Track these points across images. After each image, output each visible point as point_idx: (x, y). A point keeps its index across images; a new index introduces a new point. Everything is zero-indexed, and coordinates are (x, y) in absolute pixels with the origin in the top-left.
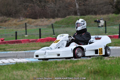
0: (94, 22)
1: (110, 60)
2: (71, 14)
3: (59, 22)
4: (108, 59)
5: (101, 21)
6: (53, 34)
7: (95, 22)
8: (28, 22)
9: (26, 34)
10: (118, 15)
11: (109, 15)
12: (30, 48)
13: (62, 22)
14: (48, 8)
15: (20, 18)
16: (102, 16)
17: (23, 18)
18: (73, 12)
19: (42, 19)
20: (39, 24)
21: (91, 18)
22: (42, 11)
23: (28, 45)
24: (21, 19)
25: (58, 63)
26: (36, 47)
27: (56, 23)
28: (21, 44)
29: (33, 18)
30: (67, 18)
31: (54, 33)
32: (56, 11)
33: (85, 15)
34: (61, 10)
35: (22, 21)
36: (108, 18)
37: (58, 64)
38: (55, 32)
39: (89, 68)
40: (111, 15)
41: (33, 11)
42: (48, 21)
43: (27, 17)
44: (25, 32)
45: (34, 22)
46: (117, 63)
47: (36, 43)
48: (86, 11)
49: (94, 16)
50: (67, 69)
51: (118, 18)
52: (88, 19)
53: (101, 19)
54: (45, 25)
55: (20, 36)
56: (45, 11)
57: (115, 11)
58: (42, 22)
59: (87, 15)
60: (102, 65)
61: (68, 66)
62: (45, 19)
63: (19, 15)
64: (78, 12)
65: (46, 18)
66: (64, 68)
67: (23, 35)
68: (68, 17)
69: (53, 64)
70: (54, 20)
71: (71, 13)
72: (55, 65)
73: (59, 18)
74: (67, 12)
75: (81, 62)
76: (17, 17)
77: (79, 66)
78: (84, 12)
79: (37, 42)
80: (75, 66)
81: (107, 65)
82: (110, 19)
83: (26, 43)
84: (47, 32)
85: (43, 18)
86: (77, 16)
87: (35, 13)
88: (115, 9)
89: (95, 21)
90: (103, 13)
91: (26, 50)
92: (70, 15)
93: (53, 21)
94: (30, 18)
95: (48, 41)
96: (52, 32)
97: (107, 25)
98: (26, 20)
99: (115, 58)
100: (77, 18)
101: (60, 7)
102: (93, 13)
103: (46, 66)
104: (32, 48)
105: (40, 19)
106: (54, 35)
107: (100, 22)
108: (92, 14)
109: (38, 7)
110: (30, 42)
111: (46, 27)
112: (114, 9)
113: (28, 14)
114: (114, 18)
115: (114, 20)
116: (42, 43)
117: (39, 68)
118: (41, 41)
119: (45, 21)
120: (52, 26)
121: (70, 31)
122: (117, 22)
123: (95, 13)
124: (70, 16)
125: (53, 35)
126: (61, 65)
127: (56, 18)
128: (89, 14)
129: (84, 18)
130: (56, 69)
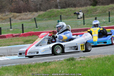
1: (80, 61)
2: (53, 7)
3: (41, 15)
4: (79, 59)
8: (13, 16)
9: (11, 28)
10: (95, 7)
11: (87, 7)
12: (13, 43)
13: (44, 15)
14: (31, 2)
15: (5, 13)
16: (80, 8)
17: (8, 13)
18: (54, 6)
19: (25, 13)
20: (23, 18)
21: (71, 11)
22: (26, 5)
23: (11, 40)
24: (7, 14)
26: (19, 42)
27: (39, 16)
28: (5, 39)
29: (17, 13)
30: (49, 11)
31: (37, 26)
32: (39, 5)
33: (65, 8)
34: (43, 4)
35: (7, 15)
36: (86, 10)
37: (31, 68)
39: (60, 71)
40: (89, 8)
41: (17, 5)
43: (12, 12)
44: (10, 27)
45: (18, 16)
46: (87, 64)
47: (19, 38)
48: (66, 5)
49: (73, 9)
51: (95, 9)
52: (68, 12)
53: (80, 11)
54: (29, 19)
55: (5, 30)
56: (29, 5)
57: (93, 3)
58: (26, 16)
59: (67, 8)
60: (73, 68)
61: (40, 70)
62: (28, 13)
63: (5, 10)
64: (59, 5)
65: (30, 12)
66: (36, 72)
67: (8, 29)
69: (27, 67)
71: (53, 6)
72: (29, 69)
73: (42, 12)
74: (49, 6)
75: (54, 65)
76: (3, 12)
77: (51, 69)
78: (64, 5)
79: (20, 36)
80: (48, 69)
81: (77, 67)
82: (88, 11)
83: (10, 38)
84: (30, 25)
85: (26, 12)
86: (58, 10)
87: (20, 7)
88: (92, 1)
89: (75, 13)
90: (81, 6)
91: (10, 45)
93: (36, 14)
94: (14, 12)
95: (30, 35)
96: (35, 25)
97: (85, 17)
98: (11, 14)
99: (85, 58)
100: (58, 11)
101: (42, 1)
102: (72, 5)
103: (20, 70)
104: (15, 43)
105: (24, 13)
106: (37, 28)
107: (79, 14)
108: (72, 7)
109: (22, 2)
110: (14, 37)
111: (29, 20)
112: (91, 1)
113: (12, 8)
114: (92, 10)
115: (92, 11)
117: (13, 73)
118: (23, 36)
119: (28, 15)
120: (34, 20)
121: (51, 24)
122: (94, 13)
123: (75, 6)
124: (51, 10)
127: (39, 11)
128: (69, 7)
129: (64, 10)
130: (29, 73)
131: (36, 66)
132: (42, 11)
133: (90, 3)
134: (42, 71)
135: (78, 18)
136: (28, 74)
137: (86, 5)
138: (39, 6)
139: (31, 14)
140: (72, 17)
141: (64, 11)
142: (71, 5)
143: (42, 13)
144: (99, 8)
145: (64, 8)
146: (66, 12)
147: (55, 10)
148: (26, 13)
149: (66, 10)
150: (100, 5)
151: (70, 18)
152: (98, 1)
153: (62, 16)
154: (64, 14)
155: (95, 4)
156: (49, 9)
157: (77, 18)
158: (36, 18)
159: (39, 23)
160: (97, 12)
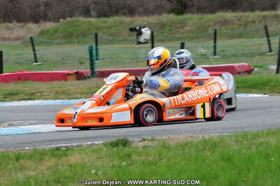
0: (128, 32)
1: (144, 147)
2: (77, 13)
3: (47, 31)
4: (141, 144)
5: (143, 30)
6: (33, 60)
7: (131, 33)
10: (180, 17)
11: (161, 17)
13: (56, 31)
16: (145, 18)
18: (80, 9)
19: (8, 24)
20: (3, 36)
21: (121, 23)
22: (10, 4)
25: (22, 158)
27: (42, 33)
30: (66, 23)
31: (35, 58)
32: (43, 5)
33: (108, 16)
34: (53, 4)
36: (159, 23)
37: (22, 161)
38: (38, 56)
39: (93, 172)
40: (167, 18)
42: (24, 28)
46: (159, 157)
48: (111, 8)
49: (127, 19)
50: (40, 176)
51: (181, 23)
52: (116, 26)
54: (17, 39)
56: (18, 6)
57: (175, 6)
58: (9, 32)
59: (113, 16)
60: (124, 163)
61: (45, 167)
62: (15, 24)
64: (93, 8)
65: (19, 21)
66: (34, 171)
68: (68, 19)
69: (11, 159)
70: (37, 25)
71: (77, 11)
72: (16, 163)
73: (50, 23)
74: (68, 9)
75: (78, 155)
77: (71, 166)
78: (106, 8)
80: (63, 166)
81: (136, 162)
82: (163, 26)
84: (20, 54)
85: (11, 22)
86: (89, 19)
88: (175, 2)
90: (148, 12)
92: (75, 16)
93: (34, 29)
95: (19, 80)
96: (33, 56)
97: (155, 40)
99: (156, 142)
100: (89, 22)
102: (126, 11)
105: (5, 24)
106: (36, 62)
108: (124, 14)
111: (18, 43)
112: (171, 2)
114: (173, 23)
115: (173, 27)
116: (6, 85)
118: (2, 81)
119: (16, 29)
120: (30, 43)
121: (72, 53)
122: (179, 32)
123: (131, 12)
124: (74, 19)
125: (33, 62)
126: (29, 163)
127: (42, 21)
128: (117, 13)
129: (106, 22)
130: (16, 174)
131: (33, 158)
132: (49, 21)
133: (169, 6)
134: (48, 169)
135: (140, 43)
136: (13, 175)
137: (158, 10)
138: (42, 8)
139: (22, 27)
140: (125, 40)
141: (105, 24)
142: (122, 9)
143: (49, 25)
144: (191, 19)
145: (105, 16)
146: (110, 27)
147: (82, 19)
148: (11, 25)
149: (111, 20)
150: (193, 13)
151: (120, 42)
152: (190, 4)
153: (99, 35)
154: (105, 31)
155: (181, 8)
156: (68, 16)
157: (136, 43)
158: (35, 39)
159: (41, 50)
160: (186, 28)
